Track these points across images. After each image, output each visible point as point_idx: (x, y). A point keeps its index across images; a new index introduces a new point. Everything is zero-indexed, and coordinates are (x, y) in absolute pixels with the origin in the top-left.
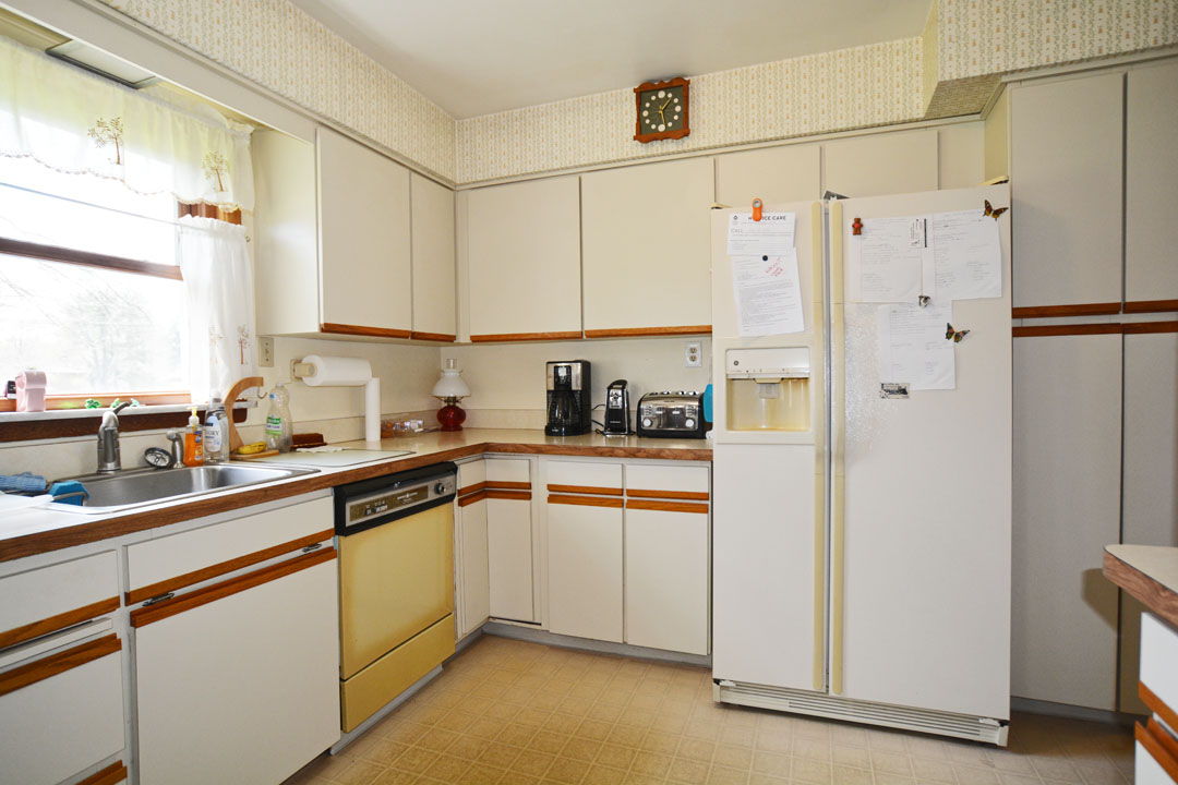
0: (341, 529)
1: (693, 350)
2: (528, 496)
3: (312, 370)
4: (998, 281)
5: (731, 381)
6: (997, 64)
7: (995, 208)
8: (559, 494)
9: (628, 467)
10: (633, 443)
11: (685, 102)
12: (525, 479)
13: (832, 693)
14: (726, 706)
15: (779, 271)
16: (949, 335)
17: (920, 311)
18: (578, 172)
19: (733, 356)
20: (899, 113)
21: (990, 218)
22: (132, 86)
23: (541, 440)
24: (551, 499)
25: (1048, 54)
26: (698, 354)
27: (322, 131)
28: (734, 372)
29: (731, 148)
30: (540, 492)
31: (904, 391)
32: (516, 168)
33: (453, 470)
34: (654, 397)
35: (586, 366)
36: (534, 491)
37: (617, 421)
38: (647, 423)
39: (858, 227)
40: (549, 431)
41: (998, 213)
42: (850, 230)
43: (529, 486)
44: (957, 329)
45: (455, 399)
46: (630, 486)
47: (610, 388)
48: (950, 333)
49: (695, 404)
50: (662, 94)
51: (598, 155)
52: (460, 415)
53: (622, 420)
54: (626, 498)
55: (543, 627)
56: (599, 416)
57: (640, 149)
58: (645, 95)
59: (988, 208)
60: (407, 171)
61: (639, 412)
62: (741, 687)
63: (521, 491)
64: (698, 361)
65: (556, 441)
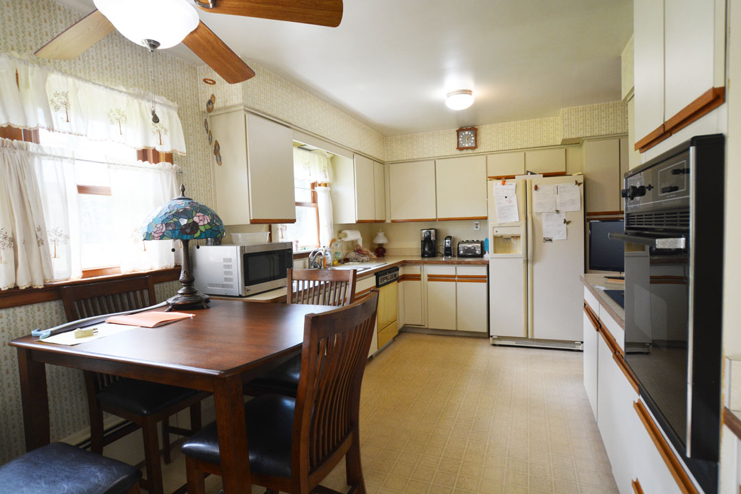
0: (378, 286)
1: (477, 224)
2: (420, 279)
3: (346, 236)
4: (579, 205)
5: (495, 238)
6: (581, 134)
7: (579, 182)
8: (432, 278)
9: (458, 268)
10: (456, 259)
11: (476, 136)
12: (419, 273)
13: (529, 337)
14: (494, 345)
15: (511, 202)
16: (565, 223)
17: (556, 215)
18: (435, 160)
19: (496, 229)
20: (551, 143)
21: (577, 186)
22: (310, 150)
23: (420, 259)
24: (429, 280)
25: (596, 133)
26: (479, 226)
27: (355, 155)
28: (496, 234)
29: (492, 152)
30: (424, 277)
31: (551, 240)
32: (410, 157)
33: (398, 270)
34: (463, 242)
35: (436, 231)
36: (422, 277)
37: (448, 252)
38: (461, 252)
39: (536, 188)
40: (423, 256)
41: (579, 184)
42: (533, 189)
43: (420, 275)
44: (567, 221)
45: (382, 245)
46: (458, 274)
47: (446, 239)
48: (565, 222)
49: (479, 245)
50: (467, 133)
51: (442, 153)
52: (384, 251)
53: (451, 251)
54: (457, 278)
55: (426, 327)
56: (442, 251)
57: (458, 152)
58: (460, 133)
59: (576, 183)
60: (372, 161)
61: (458, 247)
62: (500, 338)
63: (417, 278)
64: (479, 228)
65: (426, 259)
